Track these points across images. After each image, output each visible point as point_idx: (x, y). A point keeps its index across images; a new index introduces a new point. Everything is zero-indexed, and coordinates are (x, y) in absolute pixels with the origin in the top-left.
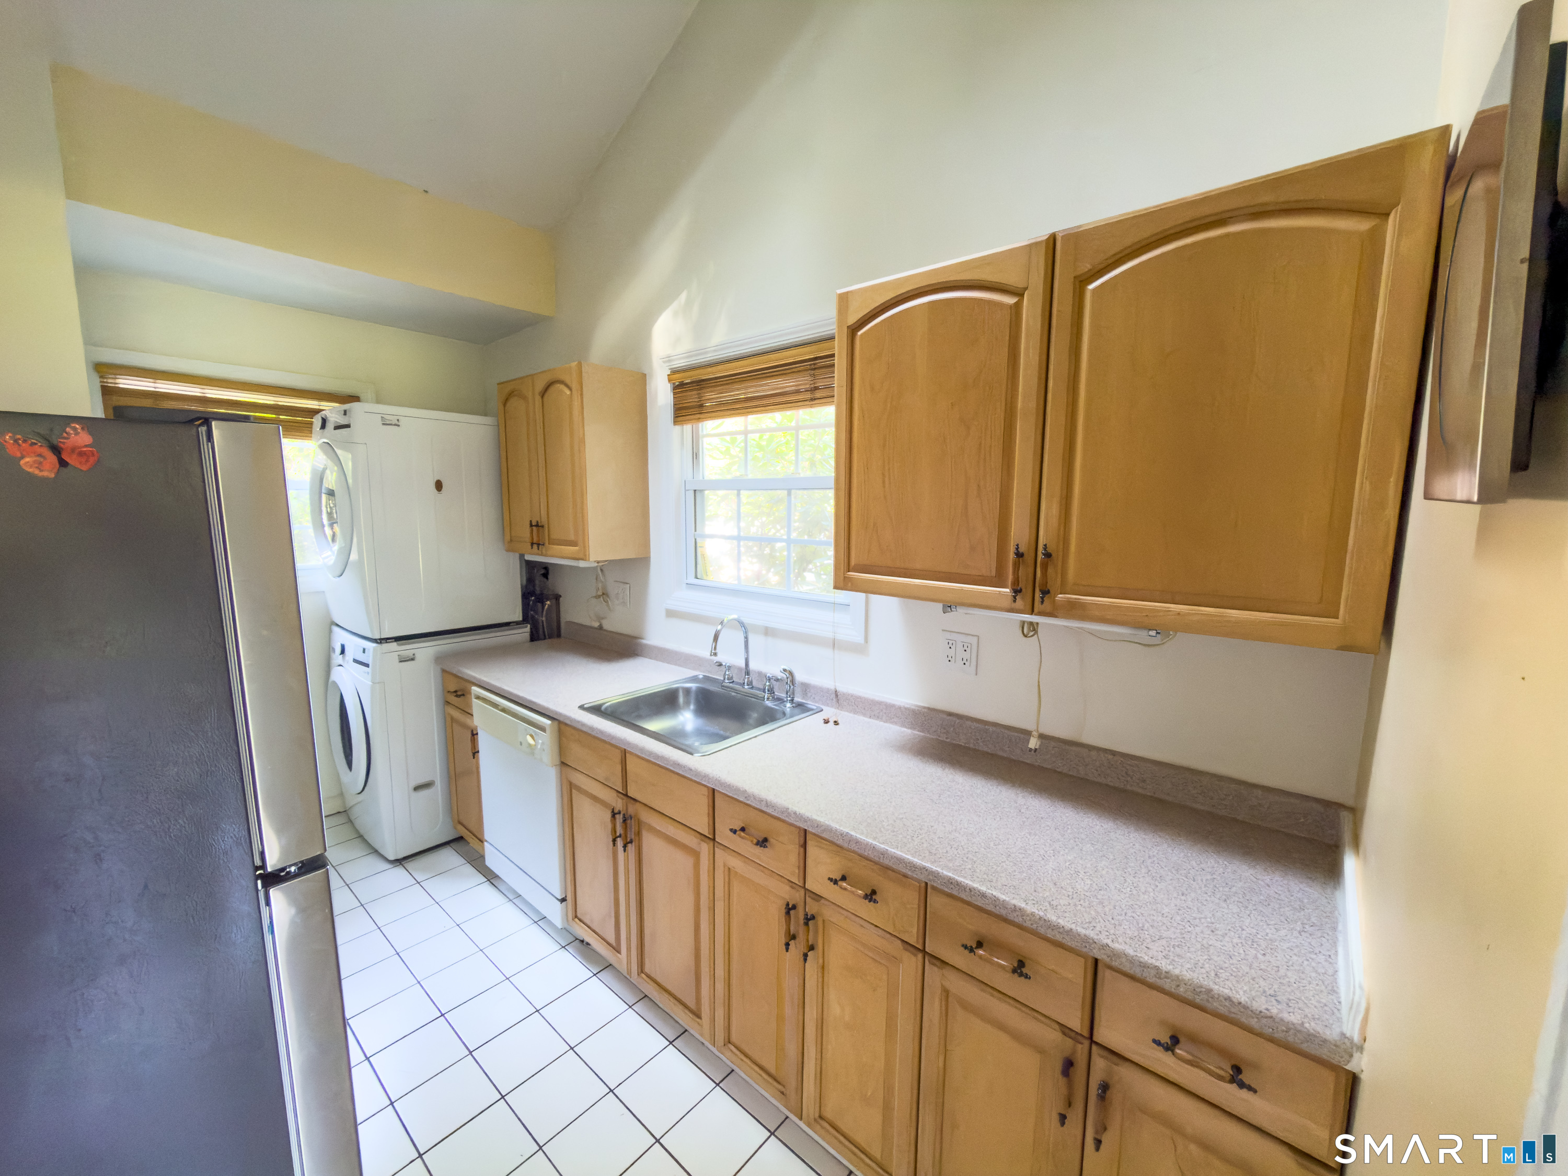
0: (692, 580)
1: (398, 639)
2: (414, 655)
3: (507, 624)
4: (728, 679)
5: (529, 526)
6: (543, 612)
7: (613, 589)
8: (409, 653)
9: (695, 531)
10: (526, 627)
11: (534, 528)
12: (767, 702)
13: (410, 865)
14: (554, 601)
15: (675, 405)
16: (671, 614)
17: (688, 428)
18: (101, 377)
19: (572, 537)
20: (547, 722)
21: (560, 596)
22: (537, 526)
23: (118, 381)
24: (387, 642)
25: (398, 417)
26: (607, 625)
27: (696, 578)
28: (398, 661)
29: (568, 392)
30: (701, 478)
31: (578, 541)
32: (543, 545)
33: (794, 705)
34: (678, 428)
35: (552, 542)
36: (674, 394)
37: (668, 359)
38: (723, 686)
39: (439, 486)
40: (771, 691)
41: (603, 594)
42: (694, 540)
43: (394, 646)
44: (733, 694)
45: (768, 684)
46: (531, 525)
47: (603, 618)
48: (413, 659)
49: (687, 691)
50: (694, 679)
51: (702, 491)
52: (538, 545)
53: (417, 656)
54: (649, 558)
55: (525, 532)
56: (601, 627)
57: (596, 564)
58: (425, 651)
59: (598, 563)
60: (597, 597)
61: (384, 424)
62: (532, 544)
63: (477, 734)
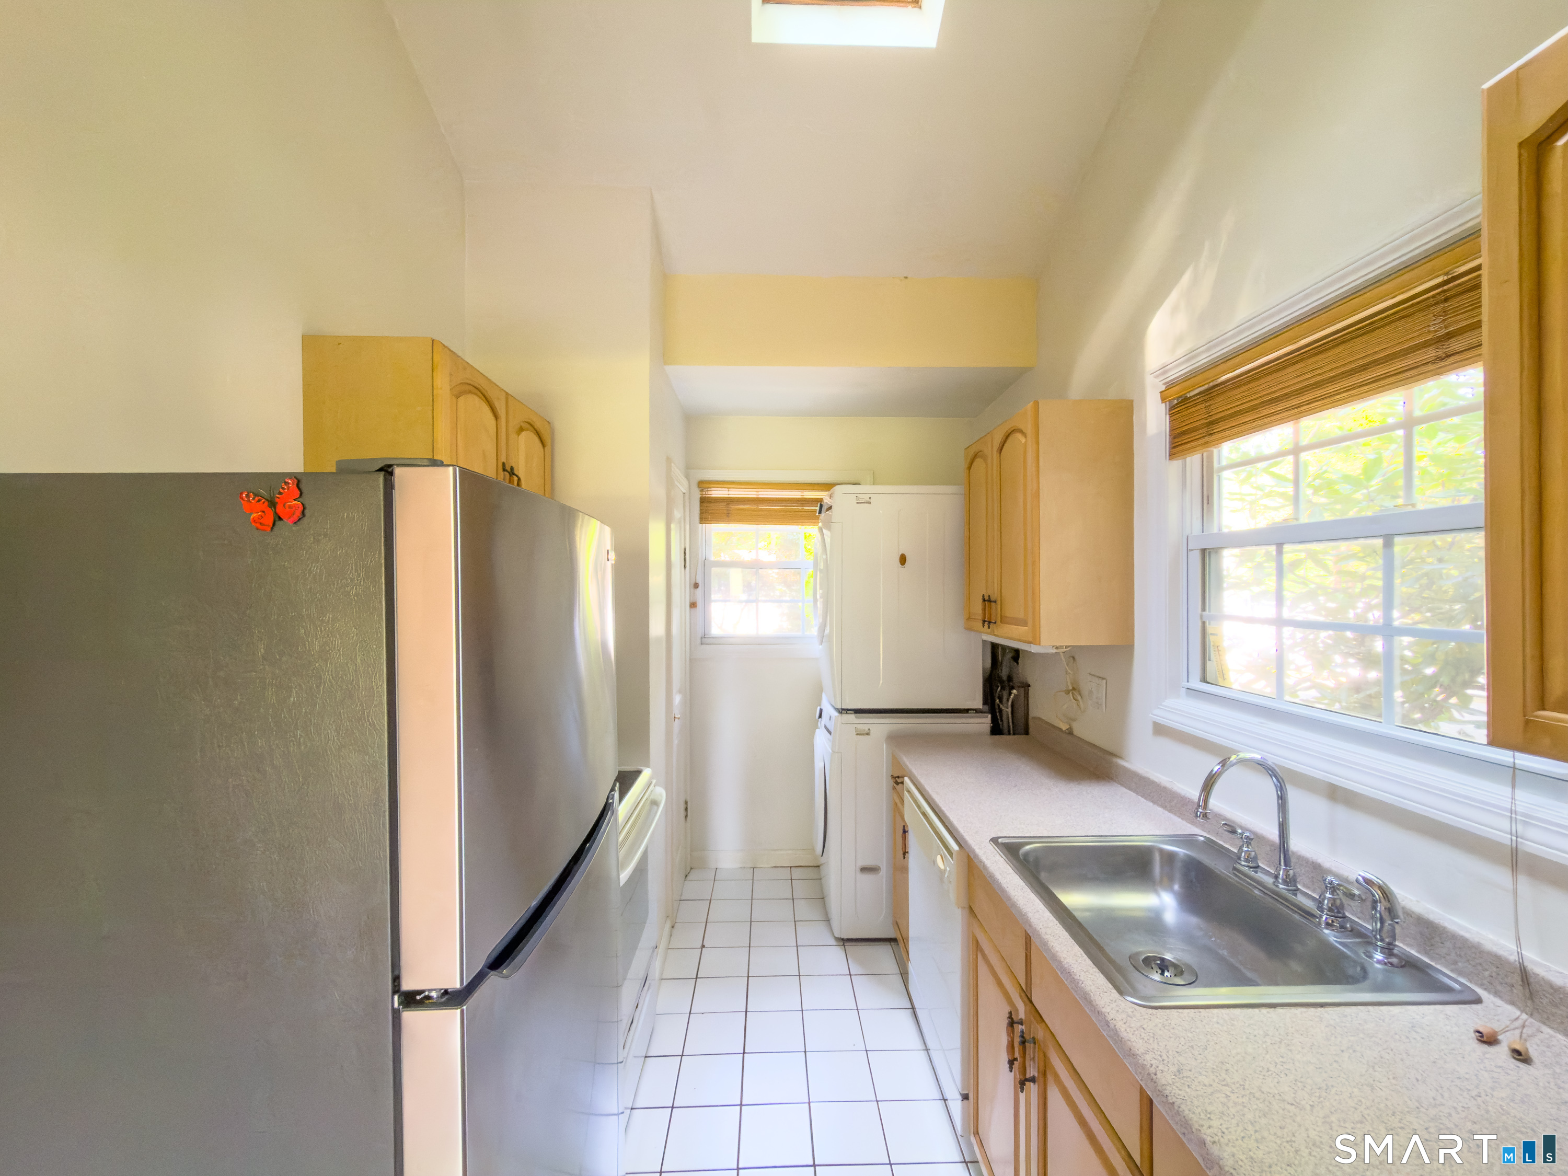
0: (1196, 684)
1: (857, 711)
2: (869, 729)
3: (966, 711)
4: (1247, 860)
5: (981, 601)
6: (1008, 700)
7: (1087, 685)
8: (866, 727)
9: (1204, 609)
10: (987, 717)
11: (986, 602)
12: (1326, 931)
13: (851, 948)
14: (1022, 690)
15: (1171, 431)
16: (1160, 730)
17: (1194, 460)
18: (702, 491)
19: (1021, 615)
20: (955, 847)
21: (1029, 686)
22: (987, 601)
23: (709, 493)
24: (846, 713)
25: (870, 496)
26: (1080, 730)
27: (1204, 680)
28: (855, 733)
29: (1023, 441)
30: (1215, 531)
31: (1031, 619)
32: (995, 623)
33: (1394, 960)
34: (1177, 464)
35: (1004, 620)
36: (1171, 415)
37: (1164, 369)
38: (1235, 869)
39: (903, 560)
40: (1337, 911)
41: (1074, 689)
42: (1200, 624)
43: (852, 717)
44: (1256, 892)
45: (1328, 895)
46: (984, 600)
47: (1074, 720)
48: (868, 734)
49: (1169, 858)
50: (1188, 841)
51: (1216, 550)
52: (990, 622)
53: (872, 732)
54: (1133, 646)
55: (978, 607)
56: (1070, 732)
57: (1054, 651)
58: (881, 727)
59: (1057, 648)
60: (1067, 692)
61: (858, 503)
62: (984, 621)
63: (907, 832)
